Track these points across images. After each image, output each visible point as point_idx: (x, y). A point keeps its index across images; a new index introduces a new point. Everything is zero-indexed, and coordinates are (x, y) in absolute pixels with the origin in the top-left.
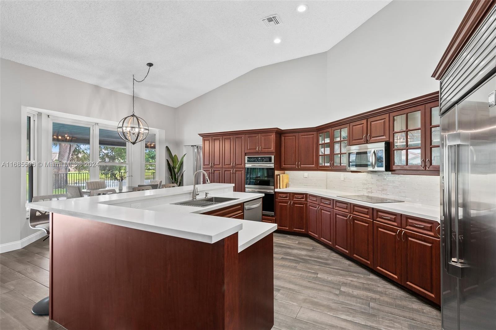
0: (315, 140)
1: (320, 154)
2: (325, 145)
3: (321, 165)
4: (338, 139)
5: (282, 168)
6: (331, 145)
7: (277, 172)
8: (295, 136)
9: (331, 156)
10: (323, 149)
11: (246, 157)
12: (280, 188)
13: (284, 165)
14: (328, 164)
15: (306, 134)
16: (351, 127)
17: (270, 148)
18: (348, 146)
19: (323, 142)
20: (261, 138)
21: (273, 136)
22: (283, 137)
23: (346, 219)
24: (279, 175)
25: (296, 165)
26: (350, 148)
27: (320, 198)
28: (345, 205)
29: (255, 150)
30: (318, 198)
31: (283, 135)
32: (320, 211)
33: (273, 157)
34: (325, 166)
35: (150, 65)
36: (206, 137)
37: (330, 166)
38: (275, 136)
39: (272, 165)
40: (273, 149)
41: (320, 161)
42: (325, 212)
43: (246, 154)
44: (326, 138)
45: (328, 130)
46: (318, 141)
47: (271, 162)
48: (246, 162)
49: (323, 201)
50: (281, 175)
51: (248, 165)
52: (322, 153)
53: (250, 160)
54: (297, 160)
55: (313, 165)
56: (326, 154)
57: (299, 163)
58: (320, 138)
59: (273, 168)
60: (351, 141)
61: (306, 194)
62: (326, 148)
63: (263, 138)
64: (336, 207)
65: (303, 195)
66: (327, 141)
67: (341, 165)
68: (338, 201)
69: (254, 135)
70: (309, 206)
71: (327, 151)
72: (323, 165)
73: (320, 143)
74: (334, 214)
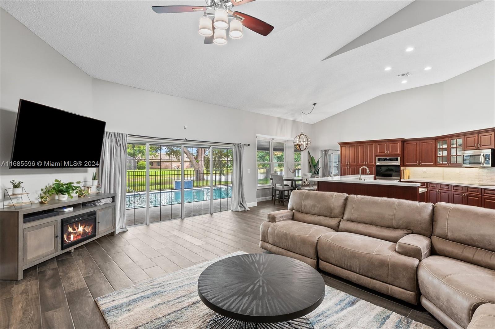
0: (434, 146)
1: (438, 155)
2: (443, 149)
3: (439, 163)
4: (455, 146)
5: (406, 165)
6: (449, 150)
7: (402, 168)
8: (417, 143)
9: (449, 157)
10: (441, 152)
11: (377, 158)
12: (404, 179)
13: (407, 163)
14: (446, 163)
15: (426, 141)
16: (465, 138)
17: (397, 152)
18: (463, 151)
19: (441, 147)
20: (389, 145)
21: (399, 144)
22: (406, 144)
23: (462, 196)
24: (404, 170)
25: (417, 163)
26: (464, 152)
27: (440, 185)
28: (461, 189)
29: (384, 153)
30: (438, 185)
31: (406, 142)
32: (440, 193)
33: (399, 158)
34: (442, 164)
35: (315, 104)
36: (342, 144)
37: (448, 164)
38: (400, 143)
39: (398, 163)
40: (399, 152)
41: (438, 161)
42: (444, 193)
43: (376, 156)
44: (444, 144)
45: (446, 139)
46: (436, 146)
47: (398, 161)
48: (377, 161)
49: (442, 186)
50: (405, 170)
51: (378, 164)
52: (440, 155)
53: (379, 160)
54: (418, 159)
55: (432, 163)
56: (443, 155)
57: (419, 161)
58: (438, 144)
59: (399, 165)
60: (465, 147)
61: (427, 183)
62: (444, 151)
63: (391, 145)
64: (453, 190)
65: (425, 183)
66: (445, 146)
67: (457, 163)
68: (454, 186)
69: (382, 143)
70: (430, 190)
71: (445, 153)
72: (441, 163)
73: (438, 147)
74: (452, 195)
